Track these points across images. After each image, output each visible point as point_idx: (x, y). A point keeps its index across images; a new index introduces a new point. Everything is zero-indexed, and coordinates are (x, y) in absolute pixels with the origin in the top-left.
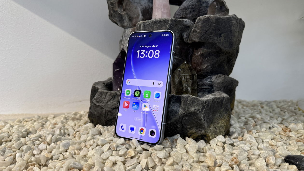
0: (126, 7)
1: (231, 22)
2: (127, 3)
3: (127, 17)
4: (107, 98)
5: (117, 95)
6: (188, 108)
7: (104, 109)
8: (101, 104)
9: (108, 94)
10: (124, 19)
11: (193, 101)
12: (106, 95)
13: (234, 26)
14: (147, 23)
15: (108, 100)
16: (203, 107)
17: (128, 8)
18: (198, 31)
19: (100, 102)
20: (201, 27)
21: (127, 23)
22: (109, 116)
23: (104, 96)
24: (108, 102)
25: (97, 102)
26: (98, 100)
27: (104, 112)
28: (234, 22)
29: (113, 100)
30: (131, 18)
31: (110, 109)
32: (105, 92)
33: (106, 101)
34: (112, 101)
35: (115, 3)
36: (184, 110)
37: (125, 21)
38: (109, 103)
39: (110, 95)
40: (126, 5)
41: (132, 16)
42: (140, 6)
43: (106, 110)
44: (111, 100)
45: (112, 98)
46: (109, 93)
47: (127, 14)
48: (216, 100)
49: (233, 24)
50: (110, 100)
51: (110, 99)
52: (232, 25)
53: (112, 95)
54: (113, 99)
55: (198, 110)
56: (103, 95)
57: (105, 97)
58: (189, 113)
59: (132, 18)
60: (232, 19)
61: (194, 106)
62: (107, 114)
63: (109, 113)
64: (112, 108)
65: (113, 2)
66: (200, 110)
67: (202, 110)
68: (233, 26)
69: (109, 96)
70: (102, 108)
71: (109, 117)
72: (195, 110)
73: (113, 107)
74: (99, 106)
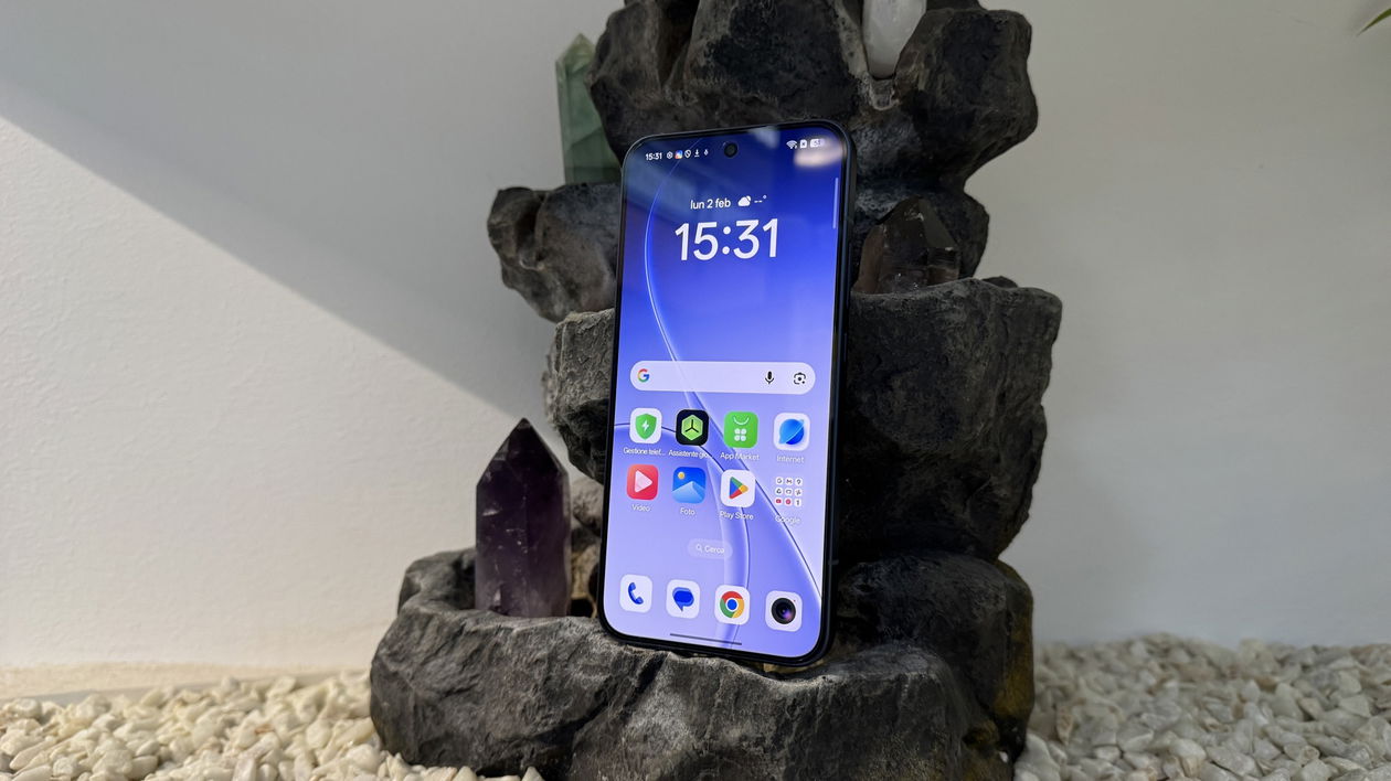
0: (544, 244)
1: (942, 321)
2: (549, 228)
3: (558, 283)
4: (425, 645)
5: (464, 633)
6: (718, 728)
7: (411, 689)
9: (431, 624)
10: (549, 287)
11: (737, 695)
12: (424, 628)
13: (958, 335)
14: (583, 328)
15: (428, 651)
16: (783, 727)
17: (556, 247)
19: (401, 658)
21: (562, 306)
22: (429, 722)
23: (417, 633)
24: (425, 663)
26: (396, 648)
27: (411, 703)
28: (959, 317)
29: (450, 652)
30: (573, 287)
31: (434, 694)
33: (421, 658)
34: (444, 658)
35: (507, 229)
36: (700, 737)
37: (553, 296)
39: (439, 629)
40: (545, 234)
41: (577, 280)
42: (603, 239)
43: (416, 697)
44: (440, 654)
45: (443, 642)
47: (556, 269)
48: (853, 690)
49: (952, 325)
50: (439, 650)
51: (436, 648)
52: (943, 331)
53: (446, 630)
54: (447, 648)
55: (759, 742)
56: (416, 627)
57: (422, 636)
58: (721, 753)
59: (578, 286)
60: (943, 306)
61: (740, 719)
62: (420, 715)
63: (429, 713)
64: (438, 692)
65: (499, 223)
66: (768, 742)
67: (777, 740)
68: (954, 338)
69: (435, 635)
70: (405, 687)
71: (430, 727)
72: (744, 738)
73: (445, 685)
74: (396, 674)
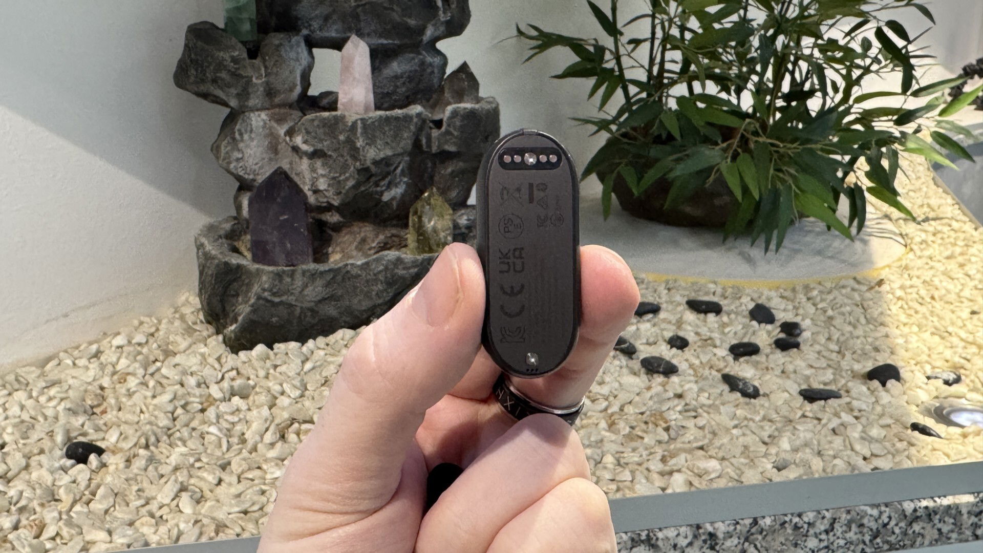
0: (272, 68)
2: (277, 61)
3: (262, 90)
4: (298, 283)
7: (296, 306)
8: (284, 298)
15: (301, 286)
17: (275, 70)
18: (456, 133)
20: (461, 126)
23: (288, 280)
25: (274, 294)
26: (275, 290)
29: (313, 284)
30: (272, 92)
31: (313, 304)
32: (288, 271)
34: (312, 286)
38: (305, 292)
39: (303, 274)
41: (279, 87)
42: (298, 67)
44: (309, 285)
45: (308, 280)
46: (300, 271)
50: (307, 283)
53: (307, 274)
54: (312, 282)
56: (285, 277)
57: (293, 279)
63: (308, 314)
69: (301, 278)
70: (291, 306)
74: (281, 302)
